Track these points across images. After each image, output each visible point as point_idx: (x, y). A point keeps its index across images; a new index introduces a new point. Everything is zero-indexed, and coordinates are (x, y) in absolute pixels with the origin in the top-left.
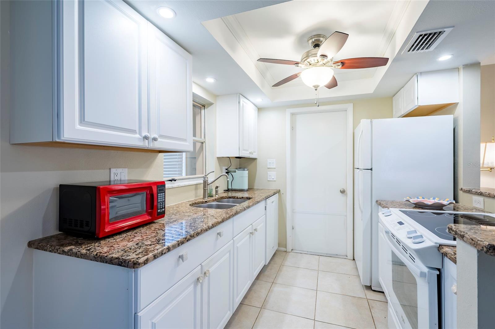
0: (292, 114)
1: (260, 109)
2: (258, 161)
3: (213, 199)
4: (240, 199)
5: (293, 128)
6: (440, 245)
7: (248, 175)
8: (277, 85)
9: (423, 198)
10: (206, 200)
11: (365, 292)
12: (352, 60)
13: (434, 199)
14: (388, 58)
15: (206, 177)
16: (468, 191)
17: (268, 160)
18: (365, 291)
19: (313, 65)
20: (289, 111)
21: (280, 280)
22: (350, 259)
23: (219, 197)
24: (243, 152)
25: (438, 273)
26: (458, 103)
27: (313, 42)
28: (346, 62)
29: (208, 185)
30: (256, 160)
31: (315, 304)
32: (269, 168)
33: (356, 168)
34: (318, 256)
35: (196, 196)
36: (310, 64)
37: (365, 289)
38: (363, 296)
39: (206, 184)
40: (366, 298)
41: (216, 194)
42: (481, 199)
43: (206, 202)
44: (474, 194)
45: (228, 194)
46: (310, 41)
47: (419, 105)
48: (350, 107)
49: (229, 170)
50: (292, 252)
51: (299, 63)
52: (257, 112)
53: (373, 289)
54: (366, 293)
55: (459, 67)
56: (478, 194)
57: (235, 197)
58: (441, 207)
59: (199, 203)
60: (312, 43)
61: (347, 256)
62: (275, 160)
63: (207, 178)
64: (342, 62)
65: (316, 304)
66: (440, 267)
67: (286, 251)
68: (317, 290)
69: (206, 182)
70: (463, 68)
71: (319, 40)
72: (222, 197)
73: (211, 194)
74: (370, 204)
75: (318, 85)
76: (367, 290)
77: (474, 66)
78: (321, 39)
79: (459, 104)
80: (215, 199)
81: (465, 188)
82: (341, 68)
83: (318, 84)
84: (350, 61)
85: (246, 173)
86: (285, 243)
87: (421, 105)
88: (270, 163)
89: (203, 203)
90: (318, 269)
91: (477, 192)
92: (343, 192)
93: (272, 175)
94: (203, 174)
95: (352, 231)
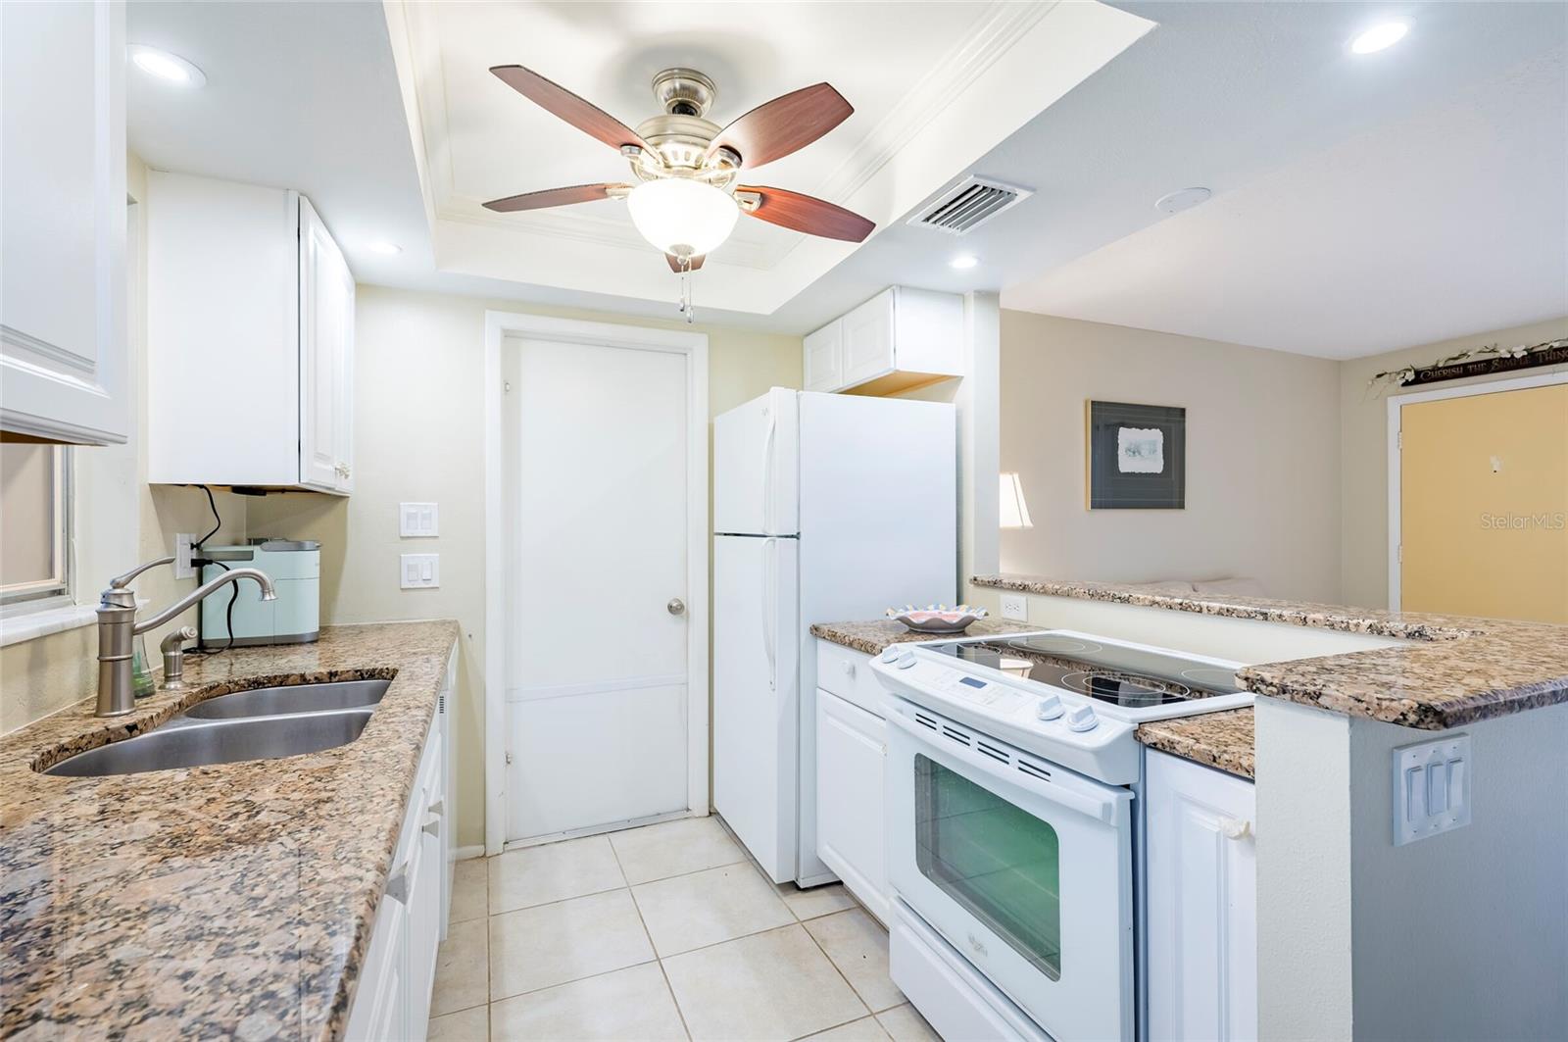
0: (508, 335)
1: (367, 289)
2: (351, 505)
3: (171, 708)
4: (318, 680)
5: (509, 387)
6: (1140, 724)
7: (318, 568)
8: (498, 205)
9: (916, 609)
10: (129, 721)
11: (786, 904)
12: (792, 197)
13: (937, 608)
14: (875, 225)
15: (118, 591)
16: (992, 584)
17: (402, 504)
18: (784, 898)
19: (678, 172)
20: (495, 322)
21: (512, 982)
22: (700, 817)
23: (194, 691)
24: (318, 464)
25: (1131, 795)
26: (962, 377)
27: (675, 90)
28: (775, 197)
29: (134, 632)
30: (341, 504)
31: (676, 1009)
32: (409, 537)
33: (720, 534)
34: (605, 837)
35: (35, 708)
36: (668, 166)
37: (780, 894)
38: (786, 918)
39: (125, 629)
40: (796, 921)
41: (167, 679)
42: (1020, 599)
43: (131, 728)
44: (1008, 589)
45: (230, 671)
46: (666, 86)
47: (897, 368)
48: (699, 345)
49: (209, 547)
50: (508, 851)
51: (640, 147)
52: (353, 295)
53: (802, 887)
54: (791, 906)
55: (966, 294)
56: (1017, 589)
57: (288, 676)
58: (960, 628)
59: (85, 741)
60: (672, 94)
61: (688, 810)
62: (436, 504)
63: (125, 598)
64: (761, 194)
65: (679, 1011)
66: (1131, 779)
67: (484, 856)
68: (658, 959)
69: (125, 618)
70: (975, 297)
71: (695, 93)
72: (211, 688)
73: (141, 681)
74: (794, 637)
75: (693, 249)
76: (786, 895)
77: (989, 297)
78: (704, 92)
79: (964, 380)
80: (180, 704)
81: (983, 576)
82: (755, 214)
83: (693, 246)
84: (784, 199)
85: (309, 562)
86: (480, 824)
87: (901, 370)
88: (409, 516)
89: (108, 741)
90: (627, 883)
91: (1014, 585)
92: (675, 609)
93: (424, 565)
94: (51, 575)
95: (707, 728)
